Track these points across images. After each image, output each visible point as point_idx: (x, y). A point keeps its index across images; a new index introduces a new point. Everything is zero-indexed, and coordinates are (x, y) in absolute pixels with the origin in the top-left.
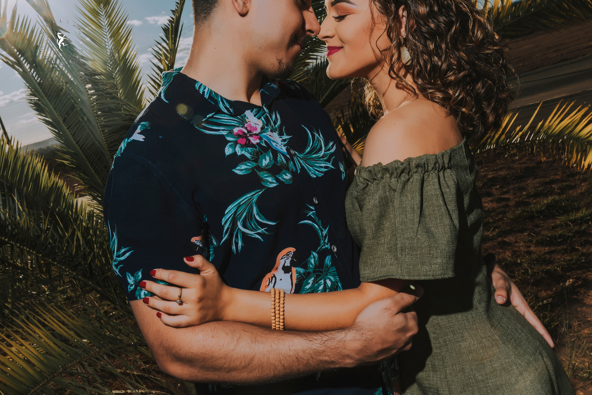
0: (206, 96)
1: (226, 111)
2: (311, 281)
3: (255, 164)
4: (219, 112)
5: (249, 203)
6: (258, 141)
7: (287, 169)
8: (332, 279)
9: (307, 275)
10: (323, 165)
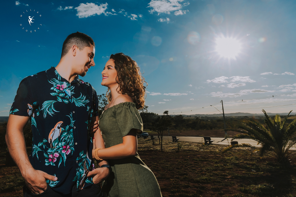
0: (56, 74)
1: (59, 80)
2: (66, 133)
3: (57, 94)
5: (51, 103)
6: (62, 90)
7: (68, 100)
8: (72, 136)
9: (65, 131)
10: (81, 104)
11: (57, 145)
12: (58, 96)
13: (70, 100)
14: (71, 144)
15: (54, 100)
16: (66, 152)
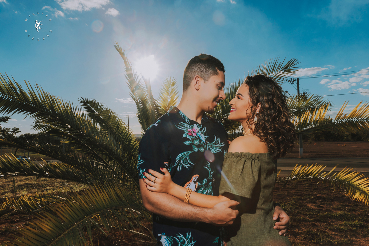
0: (182, 116)
1: (187, 123)
2: (202, 189)
3: (192, 142)
4: (185, 122)
5: (186, 155)
6: (195, 135)
7: (203, 147)
8: (210, 190)
9: (201, 186)
10: (217, 149)
12: (193, 144)
13: (205, 146)
15: (189, 151)
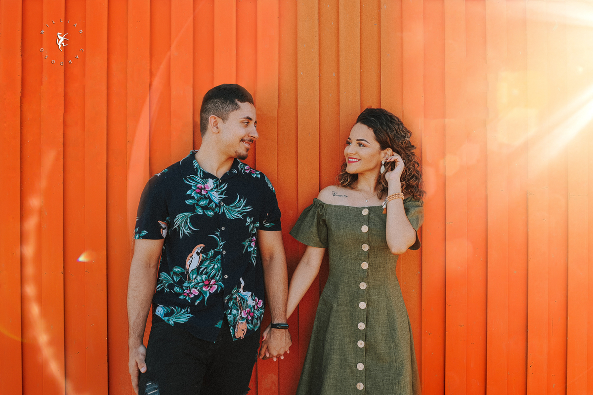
0: (195, 167)
1: (199, 176)
2: (208, 262)
3: (196, 202)
4: (197, 175)
5: (187, 217)
6: (205, 194)
7: (213, 210)
8: (219, 265)
9: (207, 259)
10: (236, 215)
11: (195, 279)
12: (197, 205)
13: (217, 209)
14: (218, 278)
15: (190, 212)
16: (210, 289)
